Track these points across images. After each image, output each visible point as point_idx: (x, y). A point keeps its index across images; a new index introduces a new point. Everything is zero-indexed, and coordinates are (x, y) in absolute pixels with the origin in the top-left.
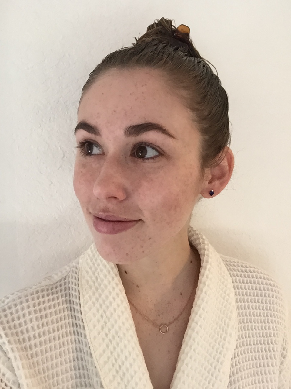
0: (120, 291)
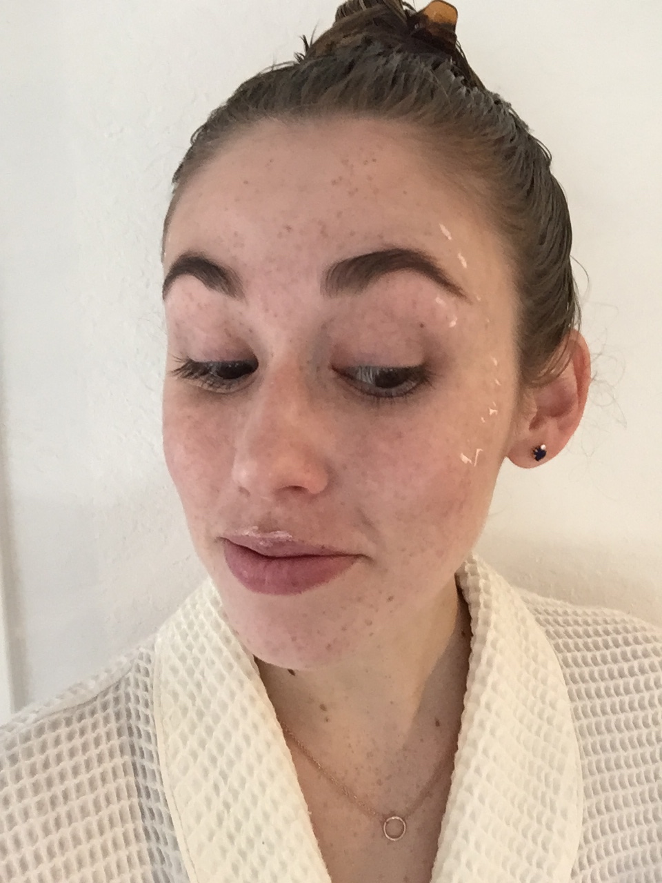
0: (263, 716)
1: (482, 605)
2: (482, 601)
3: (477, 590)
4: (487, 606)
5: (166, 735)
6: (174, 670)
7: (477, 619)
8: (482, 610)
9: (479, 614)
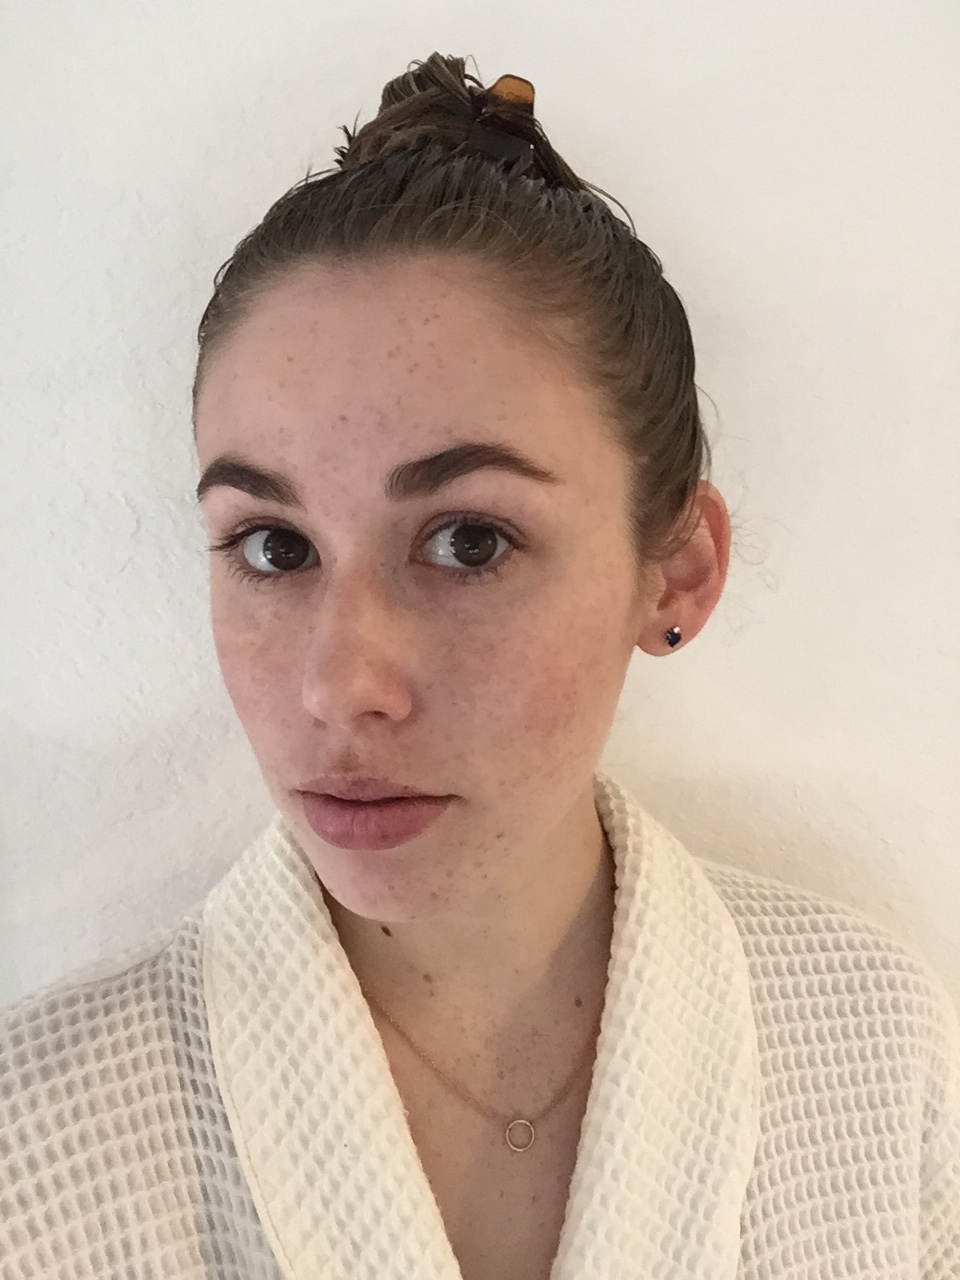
1: (630, 849)
2: (630, 844)
3: (625, 830)
4: (637, 850)
5: (220, 1018)
6: (230, 939)
7: (624, 867)
8: (630, 855)
9: (625, 860)
